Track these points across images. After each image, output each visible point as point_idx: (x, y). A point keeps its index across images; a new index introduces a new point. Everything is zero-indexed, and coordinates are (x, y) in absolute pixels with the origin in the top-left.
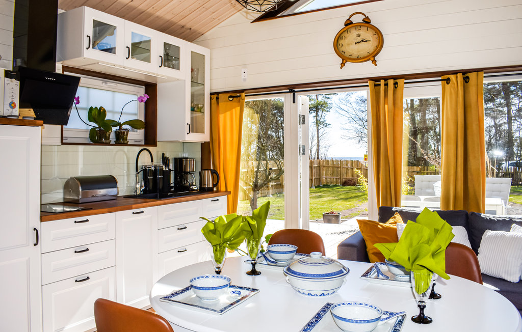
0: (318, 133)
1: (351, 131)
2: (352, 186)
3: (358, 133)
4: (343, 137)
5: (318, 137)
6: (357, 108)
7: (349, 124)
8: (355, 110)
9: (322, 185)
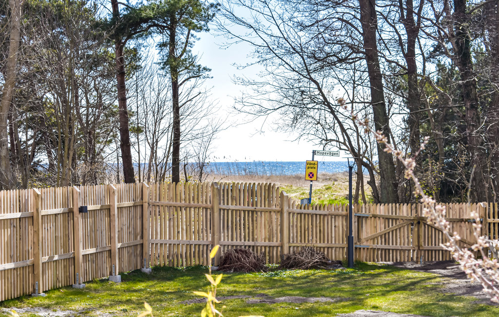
0: (175, 95)
1: (268, 88)
2: (250, 271)
3: (291, 93)
4: (239, 106)
5: (176, 108)
6: (286, 16)
7: (261, 67)
8: (279, 22)
9: (147, 270)
